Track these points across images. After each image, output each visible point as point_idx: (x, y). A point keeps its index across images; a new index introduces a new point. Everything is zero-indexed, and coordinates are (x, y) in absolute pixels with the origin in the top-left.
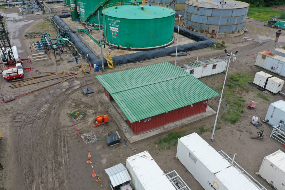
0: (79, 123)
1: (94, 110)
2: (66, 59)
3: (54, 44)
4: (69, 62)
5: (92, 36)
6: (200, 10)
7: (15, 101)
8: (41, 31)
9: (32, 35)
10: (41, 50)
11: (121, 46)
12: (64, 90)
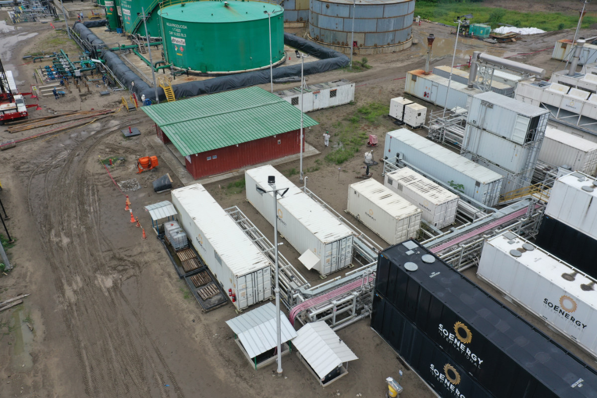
0: (115, 170)
1: (139, 156)
2: (97, 92)
3: (75, 69)
4: (102, 95)
5: (145, 56)
6: (330, 8)
7: (15, 148)
8: (53, 50)
9: (36, 58)
10: (53, 79)
11: (191, 69)
12: (93, 133)
